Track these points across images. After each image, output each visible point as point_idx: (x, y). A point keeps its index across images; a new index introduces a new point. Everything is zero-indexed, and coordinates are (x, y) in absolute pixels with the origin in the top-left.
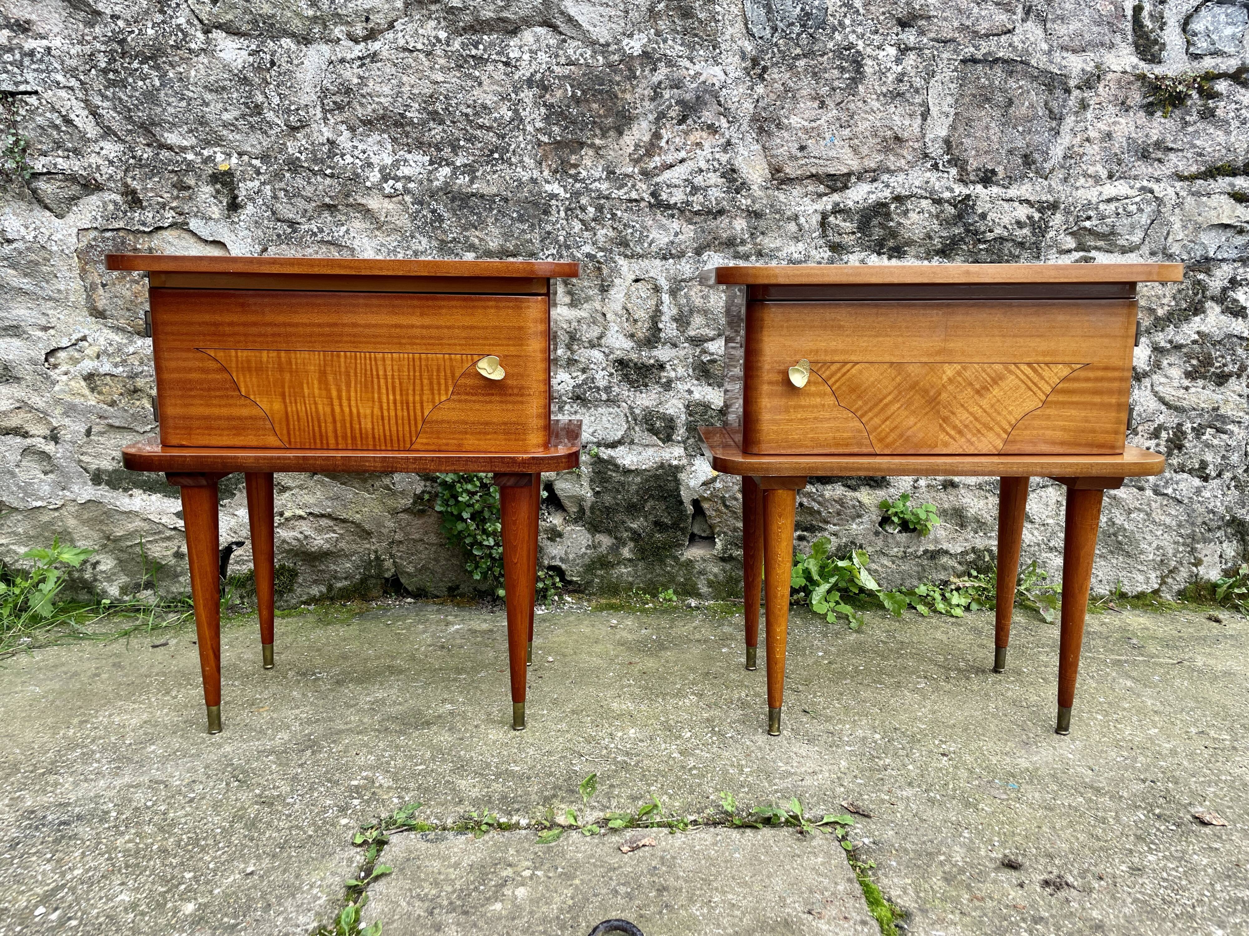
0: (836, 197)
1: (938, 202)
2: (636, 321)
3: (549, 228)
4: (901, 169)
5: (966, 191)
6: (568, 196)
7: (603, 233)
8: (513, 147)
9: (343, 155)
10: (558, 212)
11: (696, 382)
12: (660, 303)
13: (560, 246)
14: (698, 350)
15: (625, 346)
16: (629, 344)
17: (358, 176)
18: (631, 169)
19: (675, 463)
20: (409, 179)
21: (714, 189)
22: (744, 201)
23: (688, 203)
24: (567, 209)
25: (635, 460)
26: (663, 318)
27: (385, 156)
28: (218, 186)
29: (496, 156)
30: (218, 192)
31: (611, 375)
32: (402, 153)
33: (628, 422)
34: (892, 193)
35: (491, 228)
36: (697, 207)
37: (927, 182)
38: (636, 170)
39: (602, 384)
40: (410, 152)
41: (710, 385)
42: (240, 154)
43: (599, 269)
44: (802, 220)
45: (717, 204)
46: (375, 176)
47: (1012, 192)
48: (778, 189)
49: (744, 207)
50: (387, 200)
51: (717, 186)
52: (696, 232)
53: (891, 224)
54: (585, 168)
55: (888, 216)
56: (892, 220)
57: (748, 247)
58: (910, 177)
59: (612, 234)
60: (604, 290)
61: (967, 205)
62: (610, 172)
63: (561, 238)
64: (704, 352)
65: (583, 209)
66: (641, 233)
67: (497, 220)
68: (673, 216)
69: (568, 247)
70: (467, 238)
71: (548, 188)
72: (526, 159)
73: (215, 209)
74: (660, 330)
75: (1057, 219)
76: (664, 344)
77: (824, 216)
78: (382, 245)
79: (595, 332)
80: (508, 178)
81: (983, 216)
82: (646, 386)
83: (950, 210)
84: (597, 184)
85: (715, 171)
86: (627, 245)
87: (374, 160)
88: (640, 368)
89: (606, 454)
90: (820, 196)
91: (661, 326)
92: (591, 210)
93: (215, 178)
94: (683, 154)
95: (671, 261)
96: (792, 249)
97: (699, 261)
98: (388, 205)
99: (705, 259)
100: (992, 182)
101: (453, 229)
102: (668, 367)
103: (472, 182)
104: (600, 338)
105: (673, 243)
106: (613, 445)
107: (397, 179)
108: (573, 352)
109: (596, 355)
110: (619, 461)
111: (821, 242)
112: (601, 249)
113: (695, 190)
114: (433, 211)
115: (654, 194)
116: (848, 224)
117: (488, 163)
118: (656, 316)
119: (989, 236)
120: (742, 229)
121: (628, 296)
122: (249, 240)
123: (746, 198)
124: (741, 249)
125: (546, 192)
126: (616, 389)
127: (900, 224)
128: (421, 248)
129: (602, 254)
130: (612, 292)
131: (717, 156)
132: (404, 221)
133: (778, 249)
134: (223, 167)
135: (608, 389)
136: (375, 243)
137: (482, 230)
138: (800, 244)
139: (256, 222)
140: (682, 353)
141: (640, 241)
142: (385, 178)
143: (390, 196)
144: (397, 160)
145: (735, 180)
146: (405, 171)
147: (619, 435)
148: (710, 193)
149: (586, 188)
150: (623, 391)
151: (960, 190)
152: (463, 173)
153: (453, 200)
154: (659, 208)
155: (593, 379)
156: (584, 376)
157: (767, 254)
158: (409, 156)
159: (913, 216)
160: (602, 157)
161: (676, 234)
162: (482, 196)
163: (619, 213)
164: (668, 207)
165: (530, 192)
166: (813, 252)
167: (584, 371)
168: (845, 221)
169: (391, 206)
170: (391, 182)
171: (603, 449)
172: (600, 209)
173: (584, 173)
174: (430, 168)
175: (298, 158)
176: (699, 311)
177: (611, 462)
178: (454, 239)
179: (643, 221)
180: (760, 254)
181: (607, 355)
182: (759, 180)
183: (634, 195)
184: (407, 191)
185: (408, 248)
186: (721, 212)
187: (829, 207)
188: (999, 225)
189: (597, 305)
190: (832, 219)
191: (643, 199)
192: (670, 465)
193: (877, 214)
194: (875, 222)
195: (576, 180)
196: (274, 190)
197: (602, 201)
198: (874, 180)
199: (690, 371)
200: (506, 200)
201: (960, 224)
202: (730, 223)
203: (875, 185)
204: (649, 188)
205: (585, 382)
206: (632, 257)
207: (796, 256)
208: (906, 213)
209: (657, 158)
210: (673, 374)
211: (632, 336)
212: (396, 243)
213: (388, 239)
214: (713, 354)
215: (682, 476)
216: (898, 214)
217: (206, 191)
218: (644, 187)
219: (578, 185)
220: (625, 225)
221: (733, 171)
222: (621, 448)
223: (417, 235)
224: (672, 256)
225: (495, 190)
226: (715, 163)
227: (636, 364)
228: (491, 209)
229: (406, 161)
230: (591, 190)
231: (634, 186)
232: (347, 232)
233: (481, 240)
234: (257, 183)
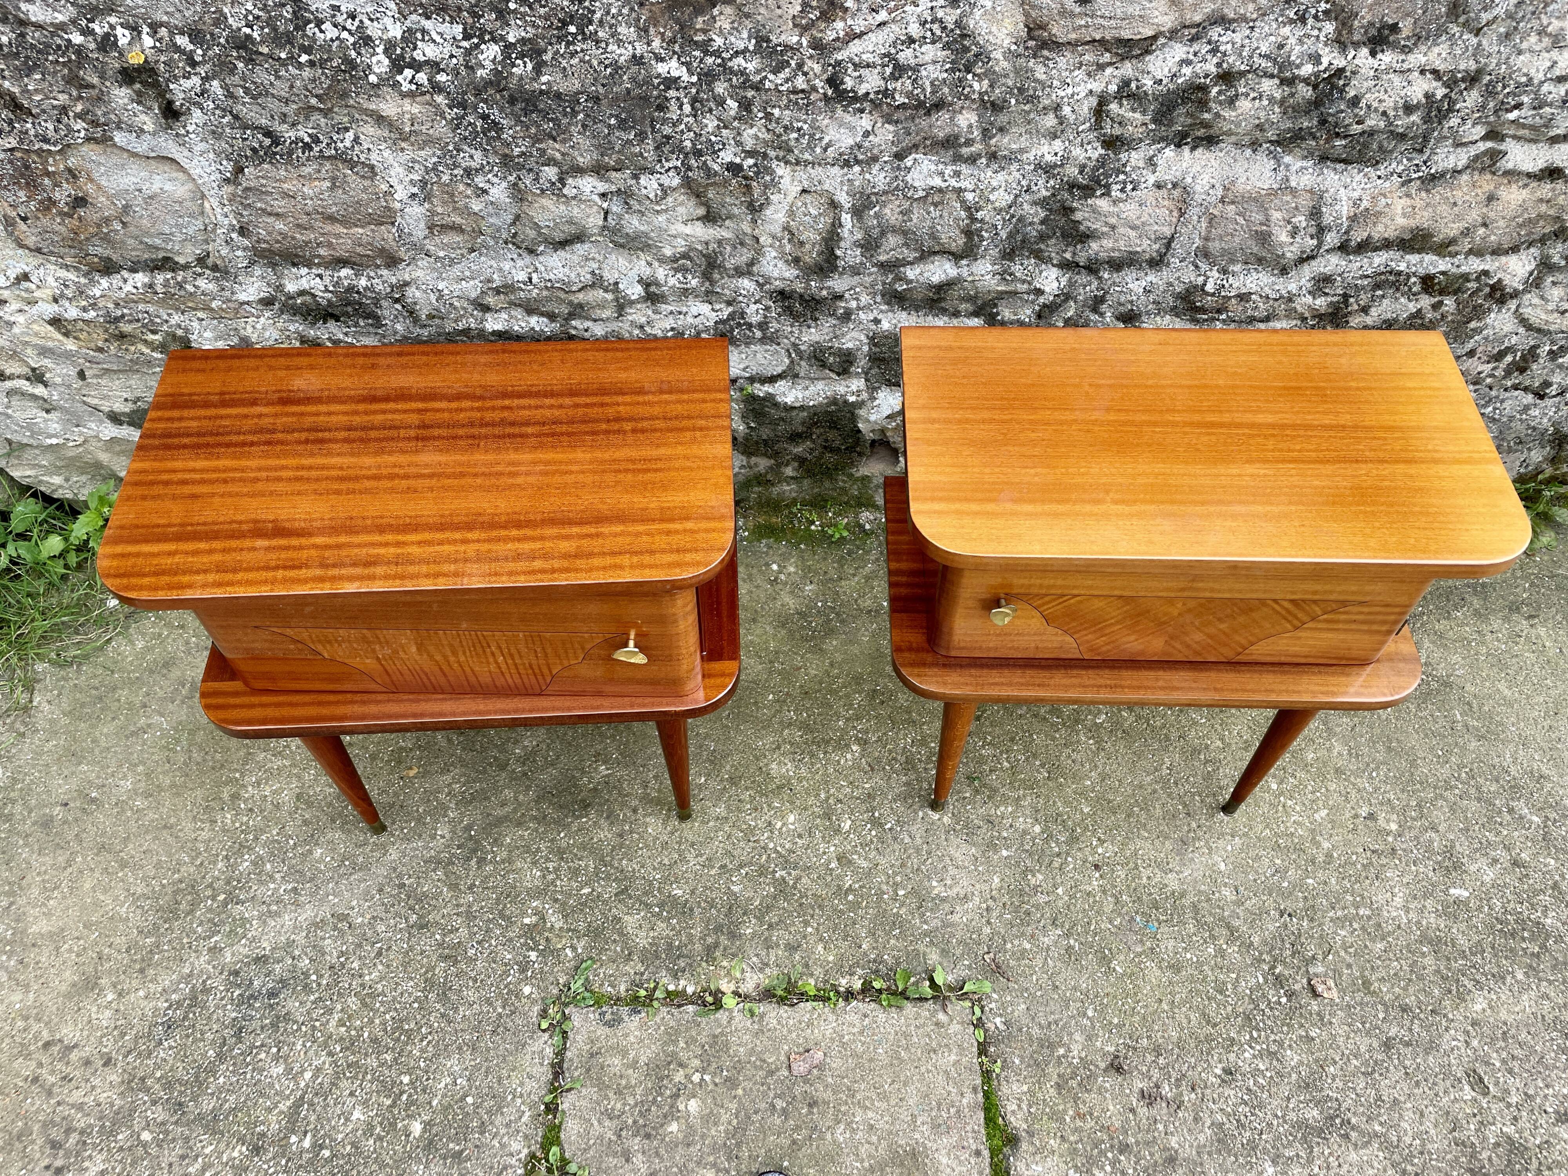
0: (1127, 69)
1: (1288, 82)
2: (802, 244)
3: (667, 130)
4: (1244, 19)
5: (1339, 62)
6: (694, 79)
7: (751, 135)
8: (598, 15)
9: (319, 23)
10: (681, 107)
11: (884, 307)
12: (837, 224)
13: (686, 155)
14: (891, 276)
15: (787, 275)
16: (790, 273)
17: (352, 64)
18: (795, 39)
19: (852, 399)
20: (435, 66)
21: (931, 68)
22: (976, 86)
23: (885, 93)
24: (694, 101)
25: (800, 396)
26: (842, 244)
27: (388, 21)
28: (138, 86)
29: (572, 29)
30: (139, 94)
31: (767, 309)
32: (414, 17)
33: (790, 355)
34: (1219, 65)
35: (577, 138)
36: (900, 99)
37: (1281, 46)
38: (805, 43)
39: (755, 319)
40: (428, 18)
41: (903, 309)
42: (154, 28)
43: (748, 187)
44: (1066, 110)
45: (933, 93)
46: (380, 63)
47: (1417, 59)
48: (1035, 56)
49: (976, 96)
50: (407, 101)
51: (935, 62)
52: (896, 134)
53: (1206, 116)
54: (721, 32)
55: (1203, 105)
56: (1209, 111)
57: (977, 148)
58: (1256, 34)
59: (764, 135)
60: (755, 209)
61: (1334, 87)
62: (762, 39)
63: (688, 144)
64: (899, 278)
65: (721, 102)
66: (812, 136)
67: (584, 126)
68: (862, 111)
69: (698, 154)
70: (543, 152)
71: (662, 68)
72: (622, 29)
73: (143, 117)
74: (837, 257)
75: (1472, 98)
76: (841, 274)
77: (1103, 101)
78: (414, 161)
79: (743, 257)
80: (595, 63)
81: (1355, 102)
82: (816, 319)
83: (1305, 92)
84: (740, 60)
85: (933, 42)
86: (790, 151)
87: (373, 30)
88: (807, 301)
89: (761, 390)
90: (1101, 67)
91: (838, 253)
92: (732, 104)
93: (128, 76)
94: (883, 16)
95: (857, 169)
96: (1045, 149)
97: (899, 168)
98: (413, 108)
99: (909, 164)
100: (1388, 43)
101: (520, 141)
102: (847, 295)
103: (538, 70)
104: (751, 263)
105: (860, 147)
106: (772, 380)
107: (417, 66)
108: (712, 282)
109: (746, 284)
110: (779, 399)
111: (1091, 136)
112: (750, 154)
113: (900, 70)
114: (485, 117)
115: (833, 82)
116: (1137, 115)
117: (560, 39)
118: (832, 238)
119: (1356, 129)
120: (970, 126)
121: (791, 213)
122: (212, 155)
123: (979, 77)
124: (965, 151)
125: (659, 76)
126: (774, 326)
127: (1218, 115)
128: (474, 165)
129: (751, 161)
130: (768, 212)
131: (940, 14)
132: (441, 129)
133: (1022, 151)
134: (136, 59)
135: (763, 326)
136: (403, 158)
137: (564, 141)
138: (1057, 143)
139: (214, 132)
140: (868, 280)
141: (811, 148)
142: (398, 65)
143: (411, 95)
144: (409, 30)
145: (967, 50)
146: (426, 51)
147: (779, 370)
148: (924, 73)
149: (723, 65)
150: (785, 326)
151: (1331, 58)
152: (521, 56)
153: (512, 101)
154: (840, 102)
155: (743, 314)
156: (730, 309)
157: (1005, 157)
158: (428, 24)
159: (1244, 105)
160: (747, 16)
161: (867, 134)
162: (558, 96)
163: (776, 112)
164: (856, 99)
165: (633, 79)
166: (1077, 152)
167: (729, 303)
168: (1133, 110)
169: (416, 109)
170: (408, 73)
171: (757, 385)
172: (746, 105)
173: (719, 41)
174: (465, 44)
175: (248, 37)
176: (894, 231)
177: (770, 398)
178: (523, 153)
179: (814, 120)
180: (993, 156)
181: (761, 285)
182: (1007, 42)
183: (800, 82)
184: (437, 88)
185: (455, 166)
186: (939, 105)
187: (1113, 88)
188: (1376, 110)
189: (746, 227)
190: (1114, 107)
191: (814, 89)
192: (846, 402)
193: (1185, 100)
194: (1182, 110)
195: (706, 53)
196: (225, 87)
197: (750, 94)
198: (1193, 39)
199: (879, 299)
200: (597, 99)
201: (1315, 114)
202: (952, 119)
203: (1196, 47)
204: (824, 71)
205: (731, 316)
206: (798, 163)
207: (1049, 158)
208: (1231, 102)
209: (839, 25)
210: (854, 304)
211: (797, 260)
212: (435, 159)
213: (422, 153)
214: (911, 281)
215: (862, 412)
216: (1221, 103)
217: (121, 95)
218: (817, 68)
219: (710, 60)
220: (786, 128)
221: (964, 36)
222: (782, 383)
223: (466, 148)
224: (858, 162)
225: (577, 85)
226: (936, 27)
227: (801, 296)
228: (575, 113)
229: (424, 31)
230: (731, 71)
231: (800, 66)
232: (356, 140)
233: (563, 154)
234: (196, 81)
